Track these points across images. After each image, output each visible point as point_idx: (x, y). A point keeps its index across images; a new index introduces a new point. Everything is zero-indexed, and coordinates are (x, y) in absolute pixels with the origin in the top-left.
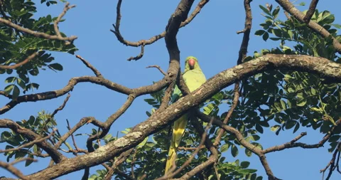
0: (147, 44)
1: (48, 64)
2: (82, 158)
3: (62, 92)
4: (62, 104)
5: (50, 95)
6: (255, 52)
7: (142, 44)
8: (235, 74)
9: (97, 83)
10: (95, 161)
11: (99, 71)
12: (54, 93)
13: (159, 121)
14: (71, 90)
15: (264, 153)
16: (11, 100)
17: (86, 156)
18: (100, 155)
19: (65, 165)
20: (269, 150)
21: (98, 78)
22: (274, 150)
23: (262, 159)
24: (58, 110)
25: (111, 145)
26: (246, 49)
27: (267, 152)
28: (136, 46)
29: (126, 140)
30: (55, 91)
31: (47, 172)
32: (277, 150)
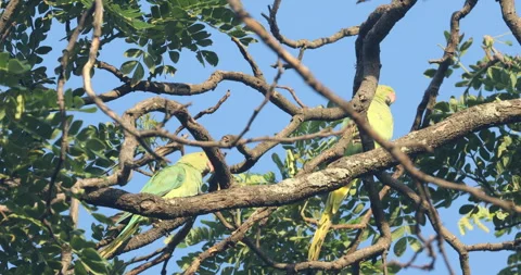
0: (310, 47)
1: (200, 48)
2: (260, 190)
3: (200, 89)
4: (214, 105)
5: (181, 90)
6: (453, 97)
7: (303, 46)
8: (498, 114)
9: (253, 86)
10: (277, 198)
11: (260, 69)
12: (188, 87)
13: (375, 160)
14: (213, 89)
15: (468, 251)
16: (123, 83)
17: (266, 189)
18: (286, 192)
19: (237, 194)
20: (477, 246)
21: (257, 79)
22: (484, 249)
23: (463, 259)
24: (205, 113)
25: (303, 179)
26: (438, 90)
27: (473, 250)
28: (294, 47)
29: (326, 178)
30: (190, 84)
31: (209, 199)
32: (490, 250)
